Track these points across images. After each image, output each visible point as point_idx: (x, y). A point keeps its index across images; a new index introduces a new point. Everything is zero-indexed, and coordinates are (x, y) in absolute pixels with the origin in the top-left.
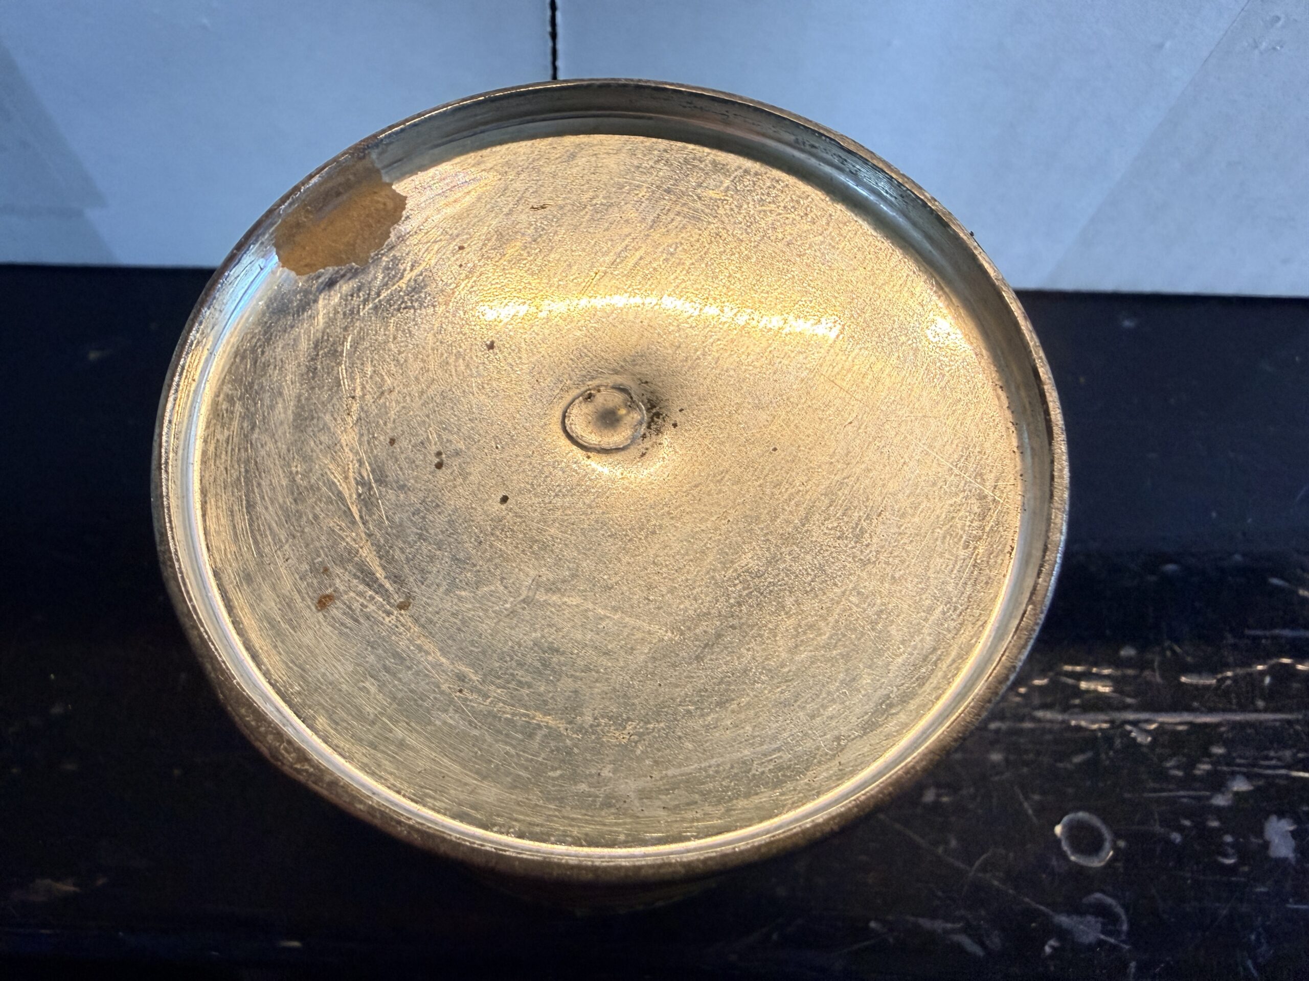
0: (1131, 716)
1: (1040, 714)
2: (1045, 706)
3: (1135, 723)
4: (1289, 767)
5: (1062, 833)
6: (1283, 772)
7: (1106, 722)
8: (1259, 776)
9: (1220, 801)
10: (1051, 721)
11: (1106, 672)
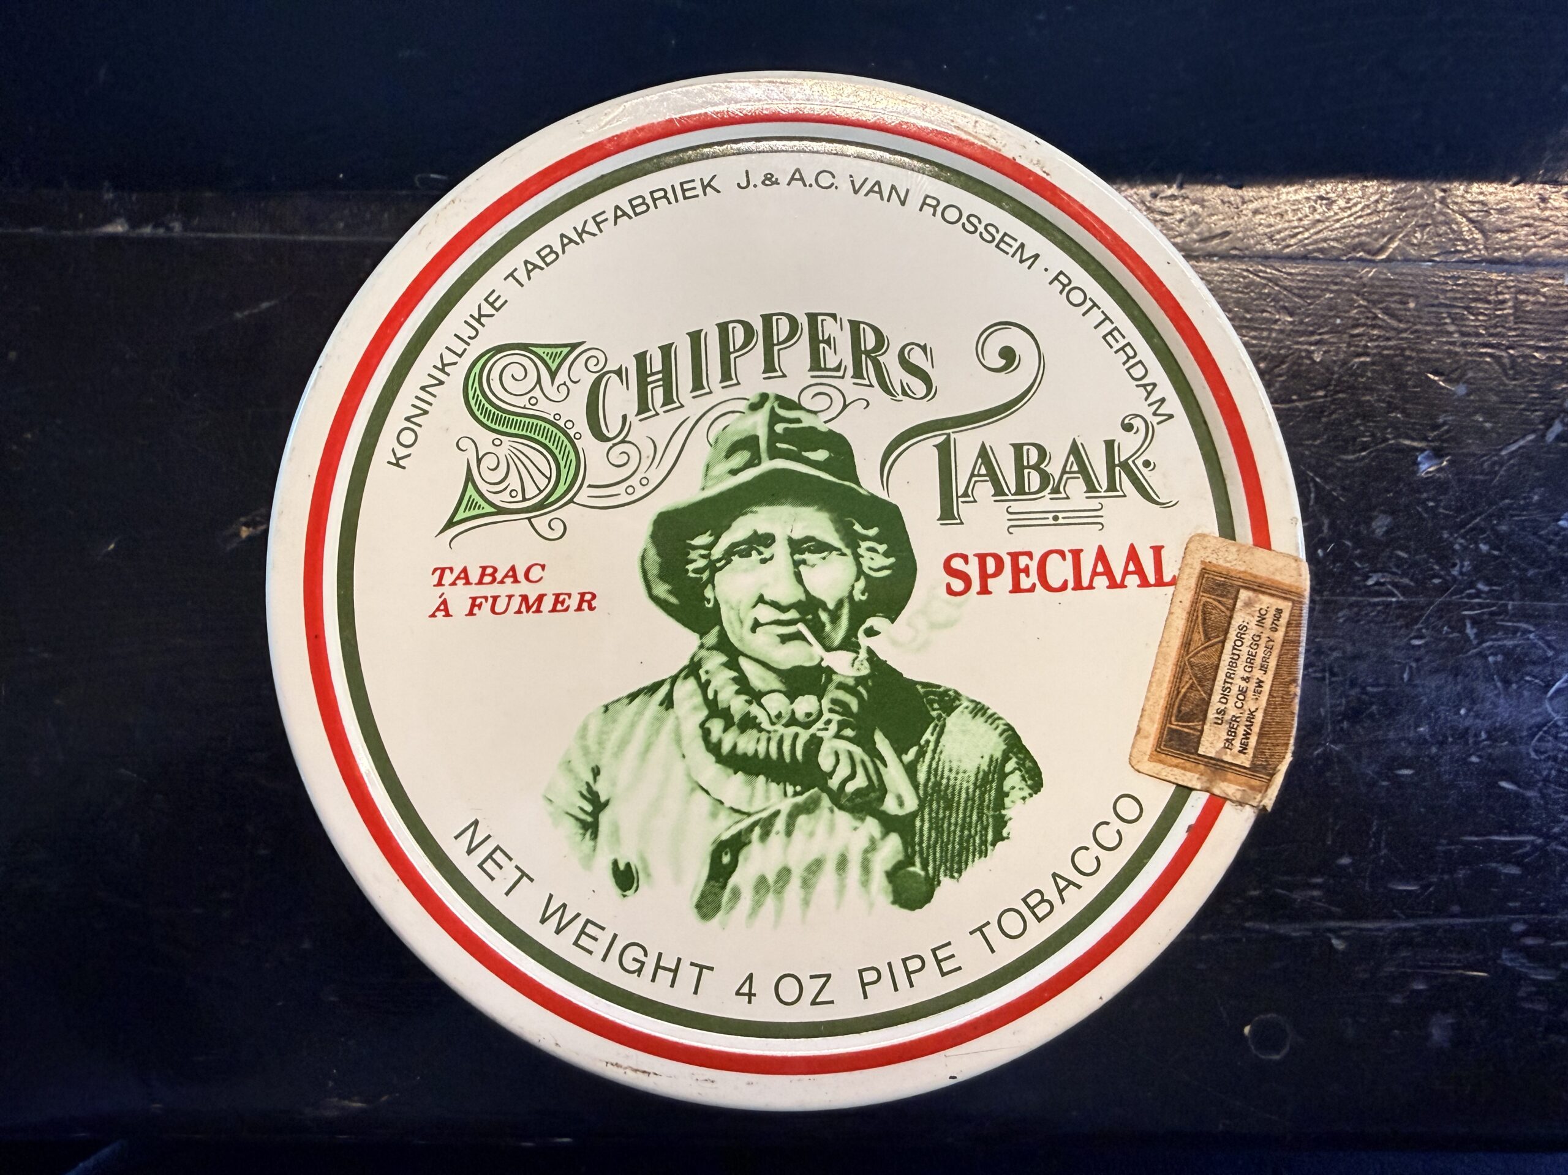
0: (1332, 924)
1: (1248, 924)
2: (1253, 918)
3: (1336, 932)
4: (1465, 968)
5: (1250, 1031)
6: (1460, 971)
7: (1307, 930)
8: (1436, 977)
9: (1397, 1000)
10: (1259, 931)
11: (1319, 880)
